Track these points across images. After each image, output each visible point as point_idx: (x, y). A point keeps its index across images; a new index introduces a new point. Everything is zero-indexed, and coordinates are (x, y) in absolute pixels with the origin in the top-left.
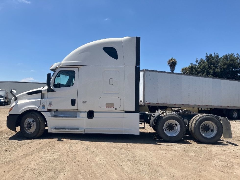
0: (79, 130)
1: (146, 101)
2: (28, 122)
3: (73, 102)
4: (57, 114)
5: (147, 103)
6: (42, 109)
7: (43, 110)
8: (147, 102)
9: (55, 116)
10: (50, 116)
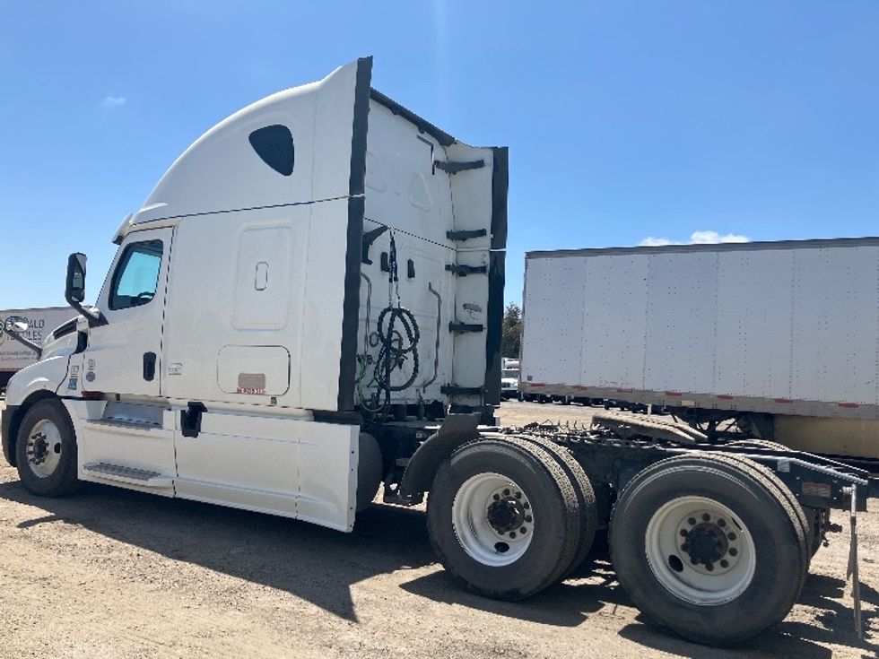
0: (151, 482)
1: (530, 378)
2: (40, 434)
3: (149, 366)
4: (115, 409)
5: (533, 385)
6: (69, 388)
7: (71, 393)
8: (533, 382)
9: (107, 420)
10: (87, 416)
